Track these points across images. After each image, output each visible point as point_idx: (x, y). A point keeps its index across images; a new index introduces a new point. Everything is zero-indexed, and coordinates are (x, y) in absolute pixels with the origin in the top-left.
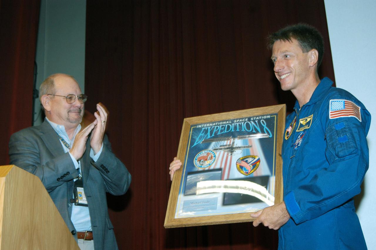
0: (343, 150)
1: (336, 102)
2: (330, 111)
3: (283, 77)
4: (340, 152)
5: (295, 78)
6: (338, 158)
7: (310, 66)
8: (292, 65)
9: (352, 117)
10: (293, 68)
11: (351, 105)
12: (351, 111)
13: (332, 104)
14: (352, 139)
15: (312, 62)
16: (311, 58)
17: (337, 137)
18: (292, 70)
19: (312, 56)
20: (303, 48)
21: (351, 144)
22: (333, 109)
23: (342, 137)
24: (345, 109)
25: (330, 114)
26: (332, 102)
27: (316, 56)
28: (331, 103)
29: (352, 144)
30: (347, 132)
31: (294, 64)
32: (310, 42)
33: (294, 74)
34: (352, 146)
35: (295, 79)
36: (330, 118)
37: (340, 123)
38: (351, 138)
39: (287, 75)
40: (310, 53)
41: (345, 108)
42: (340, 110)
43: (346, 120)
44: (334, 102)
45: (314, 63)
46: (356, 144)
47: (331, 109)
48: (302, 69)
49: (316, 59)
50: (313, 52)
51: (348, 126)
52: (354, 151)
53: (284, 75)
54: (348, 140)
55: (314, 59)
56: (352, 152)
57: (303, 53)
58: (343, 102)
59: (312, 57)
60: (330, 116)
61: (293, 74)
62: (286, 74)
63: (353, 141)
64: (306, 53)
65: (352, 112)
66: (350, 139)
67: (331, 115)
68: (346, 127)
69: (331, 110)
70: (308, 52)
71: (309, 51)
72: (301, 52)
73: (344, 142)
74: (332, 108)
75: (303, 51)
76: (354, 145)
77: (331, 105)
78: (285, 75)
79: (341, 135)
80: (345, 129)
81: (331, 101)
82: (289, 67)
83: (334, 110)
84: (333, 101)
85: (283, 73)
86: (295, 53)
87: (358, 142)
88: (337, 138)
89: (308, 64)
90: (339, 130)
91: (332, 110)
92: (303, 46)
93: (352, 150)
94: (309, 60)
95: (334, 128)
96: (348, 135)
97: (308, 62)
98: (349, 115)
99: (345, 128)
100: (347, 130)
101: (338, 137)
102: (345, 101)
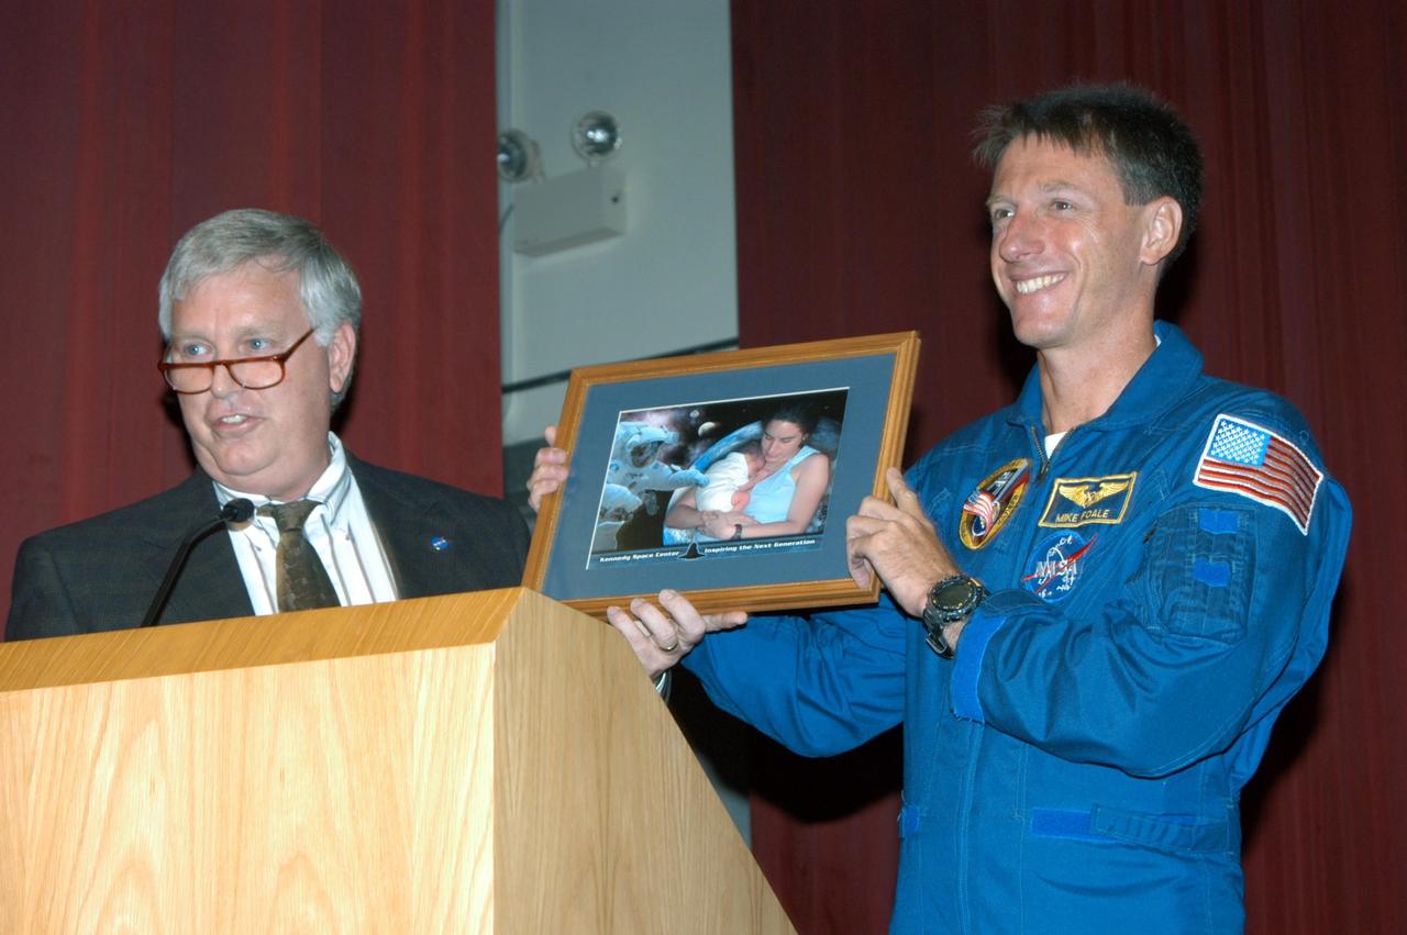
0: (1195, 610)
1: (1239, 429)
2: (1204, 456)
3: (1028, 287)
4: (1183, 610)
5: (1078, 301)
6: (1158, 628)
7: (1143, 263)
8: (1075, 245)
9: (1276, 509)
10: (1076, 254)
11: (1289, 461)
12: (1281, 486)
13: (1220, 431)
14: (1242, 587)
15: (1154, 248)
16: (1150, 230)
17: (1194, 555)
18: (1075, 261)
19: (1158, 224)
20: (1128, 181)
21: (1234, 603)
22: (1218, 450)
23: (1210, 561)
24: (1263, 469)
25: (1201, 465)
26: (1223, 424)
27: (1170, 227)
28: (1220, 427)
29: (1237, 607)
30: (1234, 556)
31: (1086, 240)
32: (1157, 166)
33: (1079, 279)
34: (1231, 611)
35: (1080, 303)
36: (1195, 482)
37: (1223, 512)
38: (1240, 580)
39: (1047, 280)
40: (1151, 208)
41: (1264, 465)
42: (1241, 465)
43: (1249, 512)
44: (1231, 426)
45: (1159, 251)
46: (1247, 610)
47: (1212, 448)
48: (1111, 268)
49: (1168, 239)
50: (1163, 210)
51: (1248, 534)
52: (1229, 631)
53: (1034, 277)
54: (1230, 584)
55: (1161, 236)
56: (1222, 632)
57: (1127, 203)
58: (1263, 437)
59: (1155, 228)
60: (1197, 474)
61: (1074, 282)
62: (1043, 275)
63: (1243, 595)
64: (1136, 207)
65: (1283, 491)
66: (1237, 584)
67: (1203, 471)
68: (1242, 536)
69: (1209, 454)
70: (1144, 202)
71: (1151, 200)
72: (1121, 198)
73: (1211, 585)
74: (1215, 445)
75: (1125, 194)
76: (1242, 611)
77: (1217, 434)
78: (1039, 281)
79: (1211, 558)
80: (1231, 542)
81: (1222, 420)
82: (1062, 248)
83: (1221, 455)
84: (1228, 422)
85: (1033, 271)
86: (1095, 199)
87: (1255, 609)
88: (1194, 560)
89: (1137, 252)
90: (1212, 535)
91: (1213, 453)
92: (1128, 176)
93: (1226, 627)
94: (1141, 236)
95: (1196, 517)
96: (1234, 567)
97: (1140, 243)
98: (1269, 497)
99: (1233, 537)
100: (1240, 548)
101: (1197, 557)
102: (1273, 438)
